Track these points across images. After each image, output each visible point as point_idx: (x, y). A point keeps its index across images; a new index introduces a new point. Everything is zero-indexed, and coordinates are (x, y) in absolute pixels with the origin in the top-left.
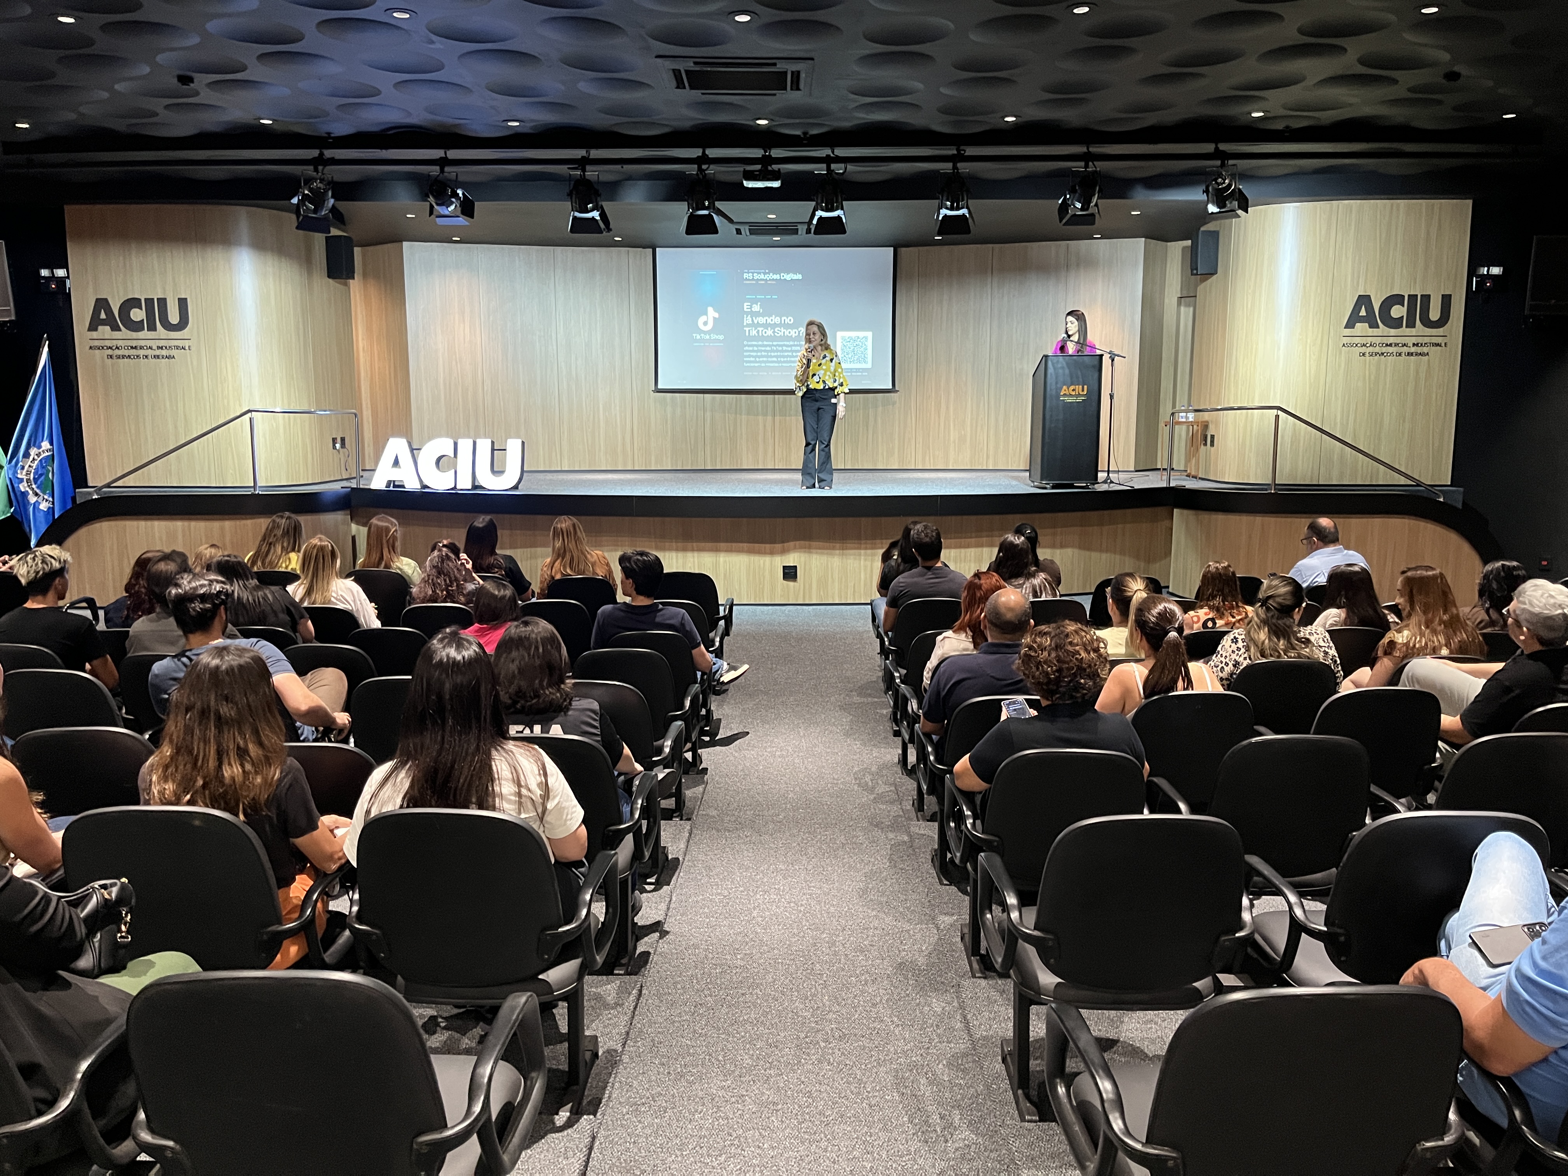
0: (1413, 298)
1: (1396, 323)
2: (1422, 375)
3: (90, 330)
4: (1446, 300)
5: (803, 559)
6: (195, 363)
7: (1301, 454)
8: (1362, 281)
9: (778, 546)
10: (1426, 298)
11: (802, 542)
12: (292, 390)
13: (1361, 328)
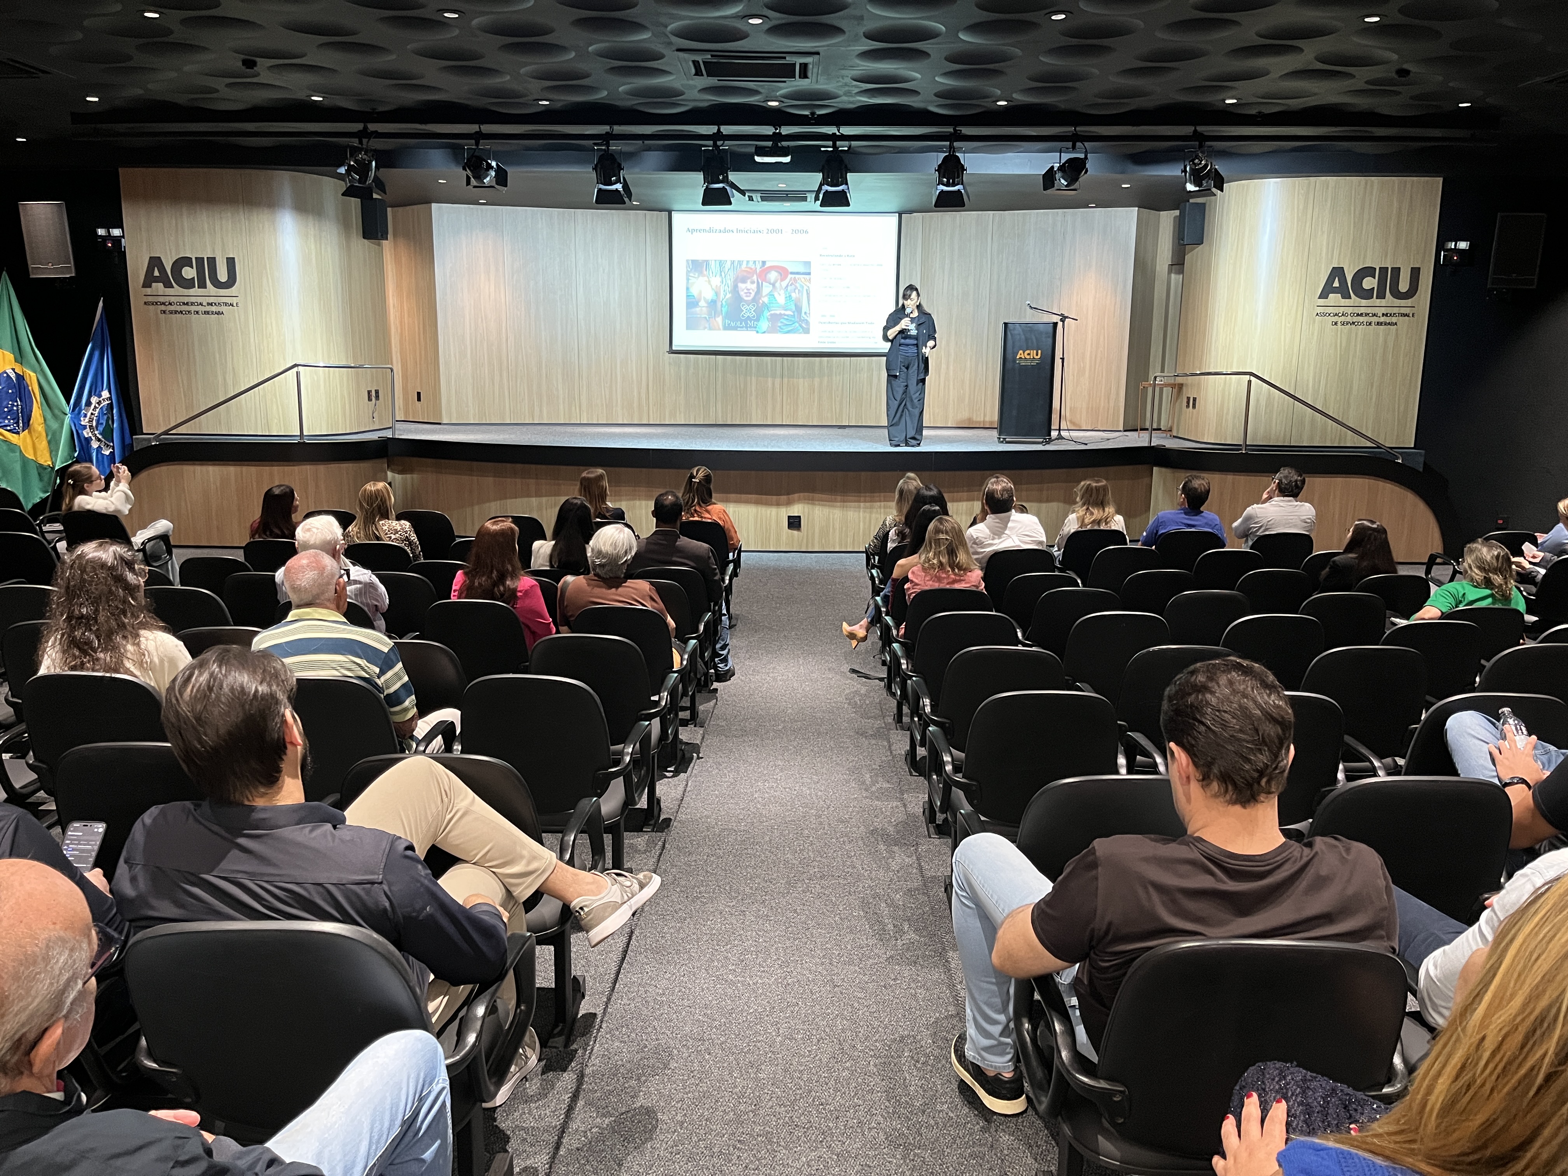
0: (1383, 270)
1: (1367, 294)
2: (1391, 345)
3: (144, 286)
4: (1415, 273)
5: (806, 510)
6: (242, 319)
7: (1274, 417)
8: (1336, 253)
9: (784, 498)
10: (1396, 271)
11: (806, 494)
12: (332, 345)
13: (1334, 298)
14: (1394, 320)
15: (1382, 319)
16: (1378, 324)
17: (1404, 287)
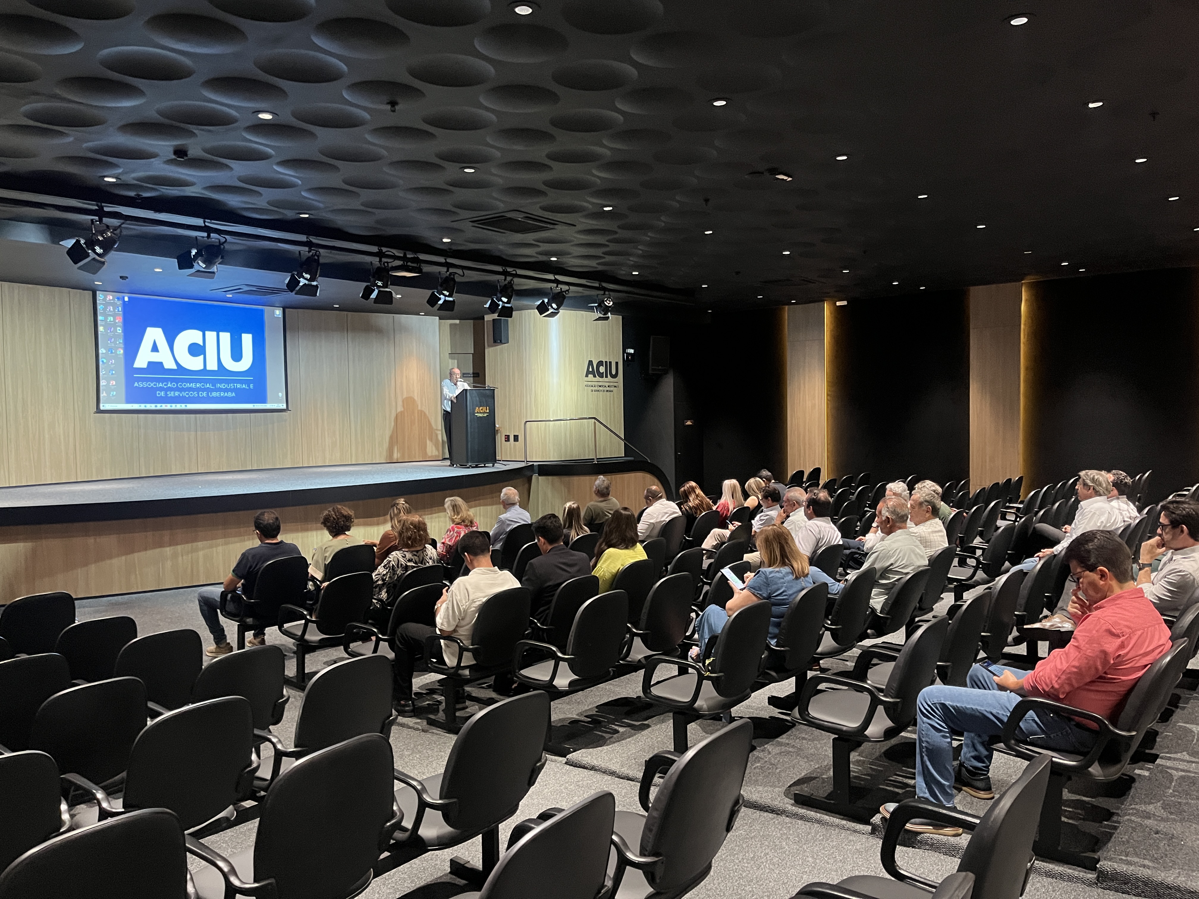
0: (606, 362)
1: (601, 375)
2: (612, 401)
4: (617, 363)
8: (589, 353)
10: (610, 363)
13: (591, 376)
14: (612, 389)
15: (608, 389)
16: (607, 391)
17: (614, 372)
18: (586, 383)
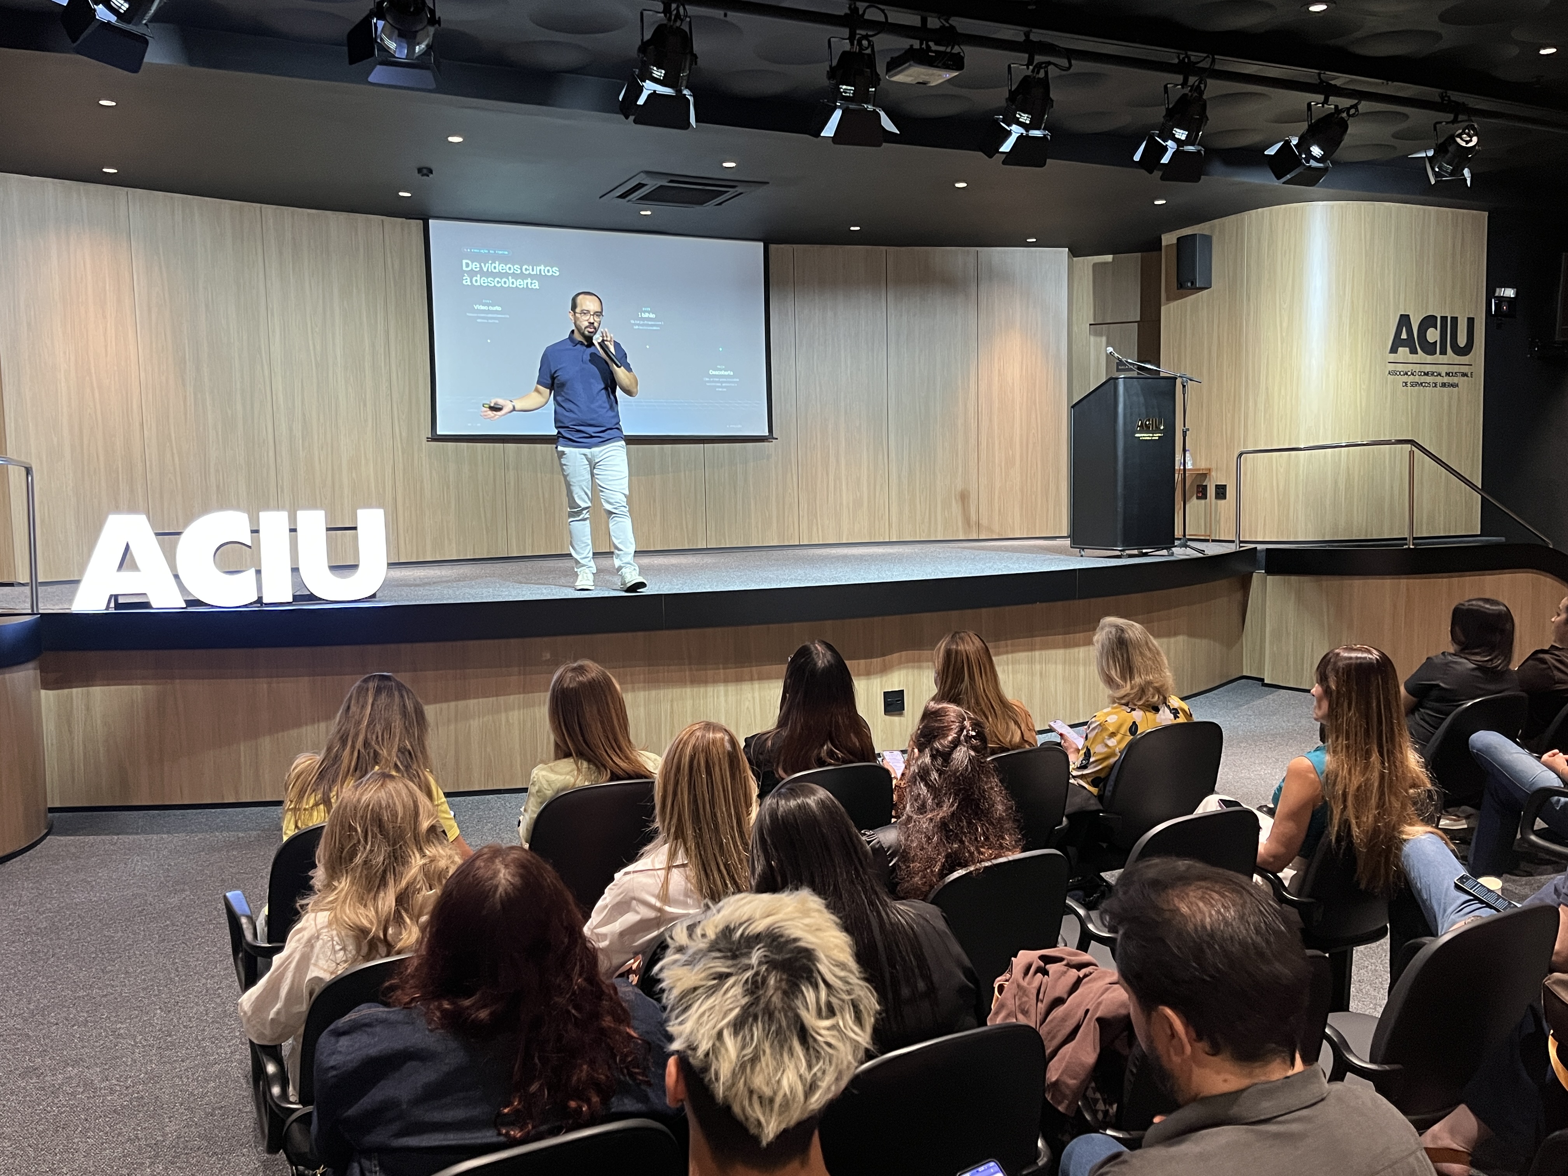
0: (1444, 319)
1: (1429, 349)
2: (1454, 411)
4: (1471, 321)
8: (1402, 298)
9: (877, 661)
11: (910, 652)
13: (1403, 350)
14: (1455, 380)
15: (1446, 380)
16: (1444, 385)
17: (1462, 341)
18: (1391, 367)
